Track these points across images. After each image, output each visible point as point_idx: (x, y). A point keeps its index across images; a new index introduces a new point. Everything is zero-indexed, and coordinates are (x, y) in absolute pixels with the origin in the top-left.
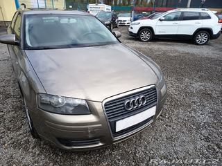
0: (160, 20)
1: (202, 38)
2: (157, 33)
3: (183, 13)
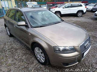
0: (63, 8)
1: (80, 14)
2: (62, 13)
3: (72, 4)
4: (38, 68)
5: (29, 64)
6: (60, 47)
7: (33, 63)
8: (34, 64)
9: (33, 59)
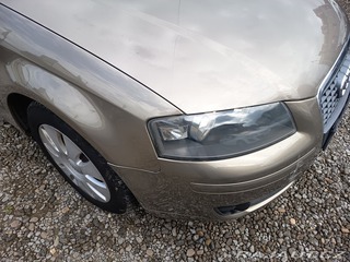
4: (83, 231)
5: (28, 213)
6: (195, 120)
7: (52, 204)
8: (61, 211)
9: (52, 179)
